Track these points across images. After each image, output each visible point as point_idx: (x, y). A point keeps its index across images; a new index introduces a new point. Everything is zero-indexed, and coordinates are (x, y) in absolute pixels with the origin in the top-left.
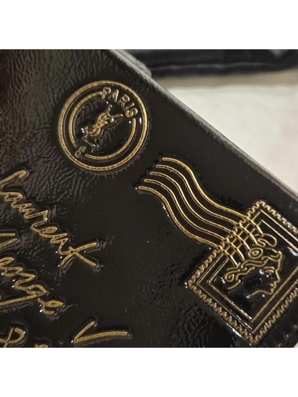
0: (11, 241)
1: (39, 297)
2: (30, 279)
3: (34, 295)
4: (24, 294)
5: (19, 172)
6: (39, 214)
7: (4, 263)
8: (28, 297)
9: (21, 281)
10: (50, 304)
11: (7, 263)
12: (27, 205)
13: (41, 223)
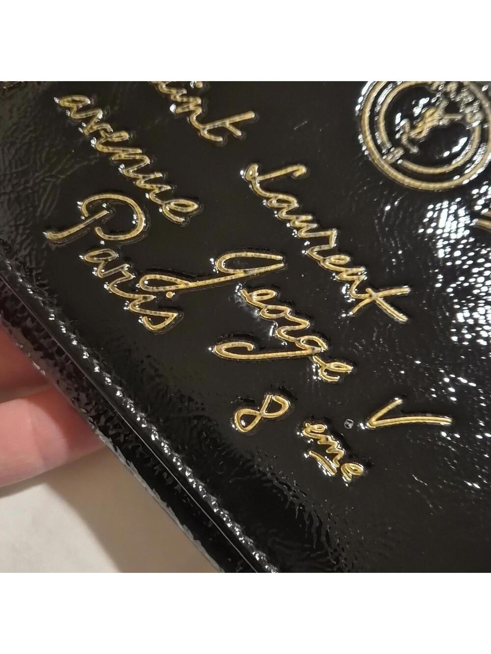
0: (273, 267)
1: (315, 354)
2: (301, 327)
3: (308, 350)
4: (292, 347)
5: (295, 168)
6: (322, 234)
7: (260, 297)
8: (298, 353)
9: (288, 328)
10: (332, 366)
11: (266, 298)
12: (304, 218)
13: (325, 247)
